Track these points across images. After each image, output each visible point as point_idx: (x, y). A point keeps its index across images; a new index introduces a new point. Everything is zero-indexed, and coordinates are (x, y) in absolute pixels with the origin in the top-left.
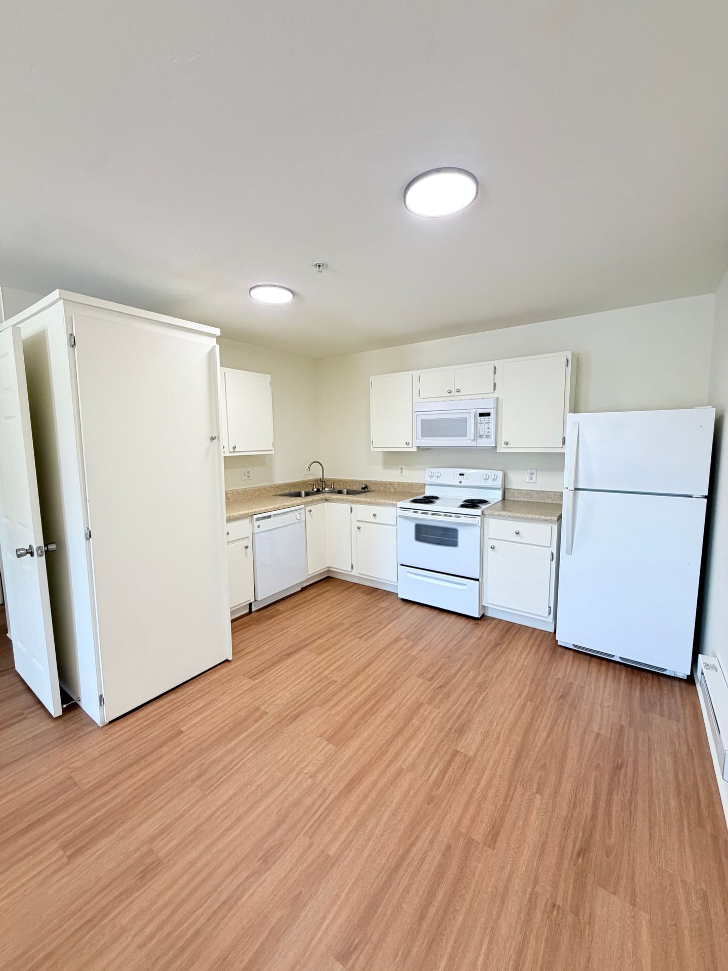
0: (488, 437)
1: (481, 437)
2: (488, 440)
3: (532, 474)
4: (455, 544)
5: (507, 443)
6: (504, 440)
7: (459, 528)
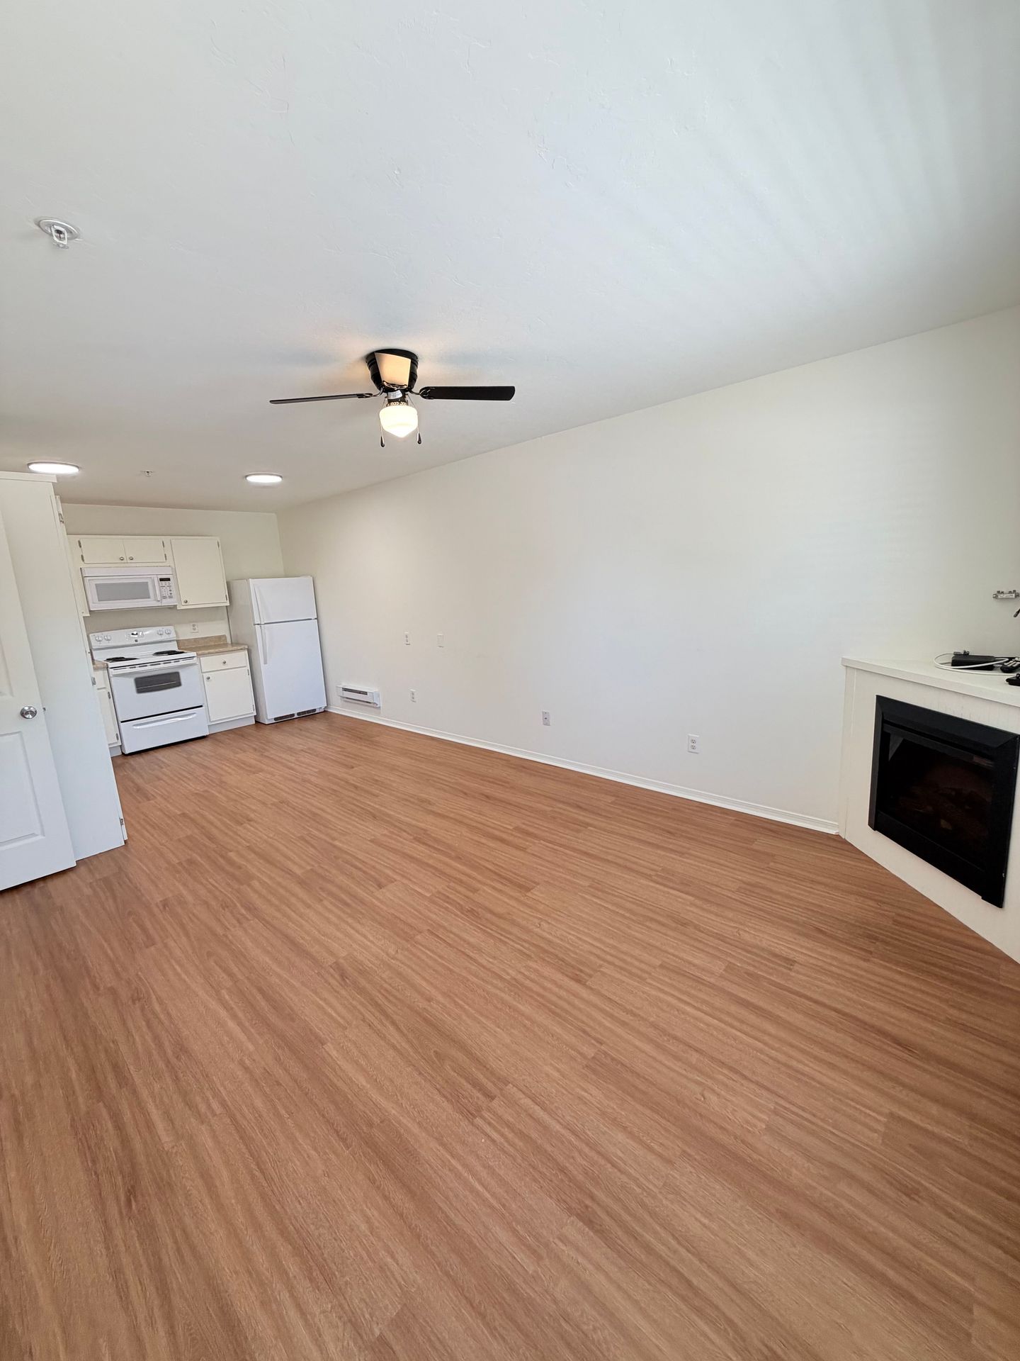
0: (171, 597)
1: (165, 598)
2: (172, 600)
3: (194, 626)
4: (179, 684)
5: (187, 602)
6: (183, 599)
7: (180, 671)
